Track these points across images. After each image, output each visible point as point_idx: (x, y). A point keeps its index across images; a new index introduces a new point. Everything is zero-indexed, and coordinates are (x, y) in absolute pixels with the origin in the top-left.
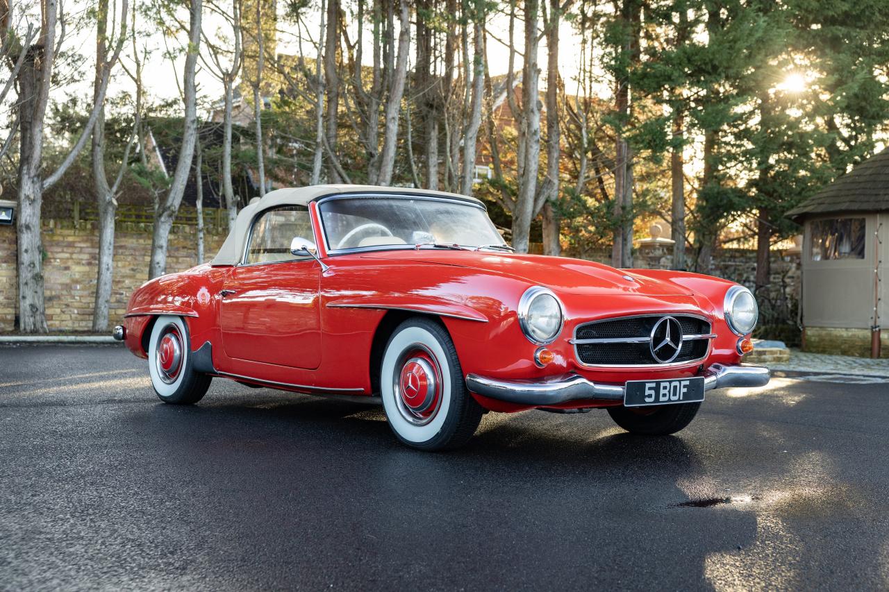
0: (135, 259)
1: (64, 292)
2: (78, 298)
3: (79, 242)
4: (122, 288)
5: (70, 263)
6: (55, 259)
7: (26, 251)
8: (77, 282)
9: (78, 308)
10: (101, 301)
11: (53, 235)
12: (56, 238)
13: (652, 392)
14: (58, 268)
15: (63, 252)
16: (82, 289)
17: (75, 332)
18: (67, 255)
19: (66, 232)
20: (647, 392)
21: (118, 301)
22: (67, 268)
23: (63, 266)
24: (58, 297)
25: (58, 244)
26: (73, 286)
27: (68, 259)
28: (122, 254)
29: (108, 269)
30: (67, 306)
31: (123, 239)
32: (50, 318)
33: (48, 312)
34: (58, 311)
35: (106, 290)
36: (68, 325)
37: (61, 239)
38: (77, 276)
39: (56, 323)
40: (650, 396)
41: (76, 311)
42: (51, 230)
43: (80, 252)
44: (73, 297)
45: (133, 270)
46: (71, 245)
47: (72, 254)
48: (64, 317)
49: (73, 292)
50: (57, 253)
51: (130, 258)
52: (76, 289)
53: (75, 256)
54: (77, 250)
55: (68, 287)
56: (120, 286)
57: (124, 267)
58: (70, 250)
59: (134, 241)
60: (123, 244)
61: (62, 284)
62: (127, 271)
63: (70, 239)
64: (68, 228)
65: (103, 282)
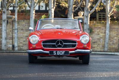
0: (118, 32)
1: (98, 41)
2: (101, 42)
3: (102, 27)
4: (114, 40)
5: (99, 33)
6: (95, 32)
7: (85, 30)
8: (101, 38)
9: (102, 45)
10: (106, 43)
11: (95, 25)
12: (96, 26)
13: (56, 53)
14: (96, 34)
15: (97, 30)
16: (103, 40)
17: (101, 51)
18: (99, 31)
19: (98, 24)
20: (54, 53)
21: (113, 43)
22: (99, 34)
23: (98, 33)
24: (96, 42)
25: (96, 28)
26: (100, 39)
27: (99, 32)
28: (114, 30)
29: (107, 34)
30: (99, 44)
31: (114, 26)
32: (94, 47)
33: (94, 46)
34: (96, 46)
35: (107, 40)
36: (99, 50)
37: (97, 26)
38: (101, 36)
39: (96, 49)
40: (55, 53)
41: (101, 46)
42: (95, 24)
43: (102, 30)
44: (100, 42)
45: (117, 34)
46: (100, 28)
47: (100, 30)
48: (98, 47)
49: (100, 41)
50: (96, 30)
51: (116, 31)
52: (101, 40)
53: (101, 31)
54: (101, 29)
55: (99, 39)
56: (113, 39)
57: (114, 34)
58: (99, 29)
59: (117, 26)
60: (114, 27)
61: (97, 39)
62: (115, 35)
63: (100, 26)
64: (99, 23)
65: (106, 38)
